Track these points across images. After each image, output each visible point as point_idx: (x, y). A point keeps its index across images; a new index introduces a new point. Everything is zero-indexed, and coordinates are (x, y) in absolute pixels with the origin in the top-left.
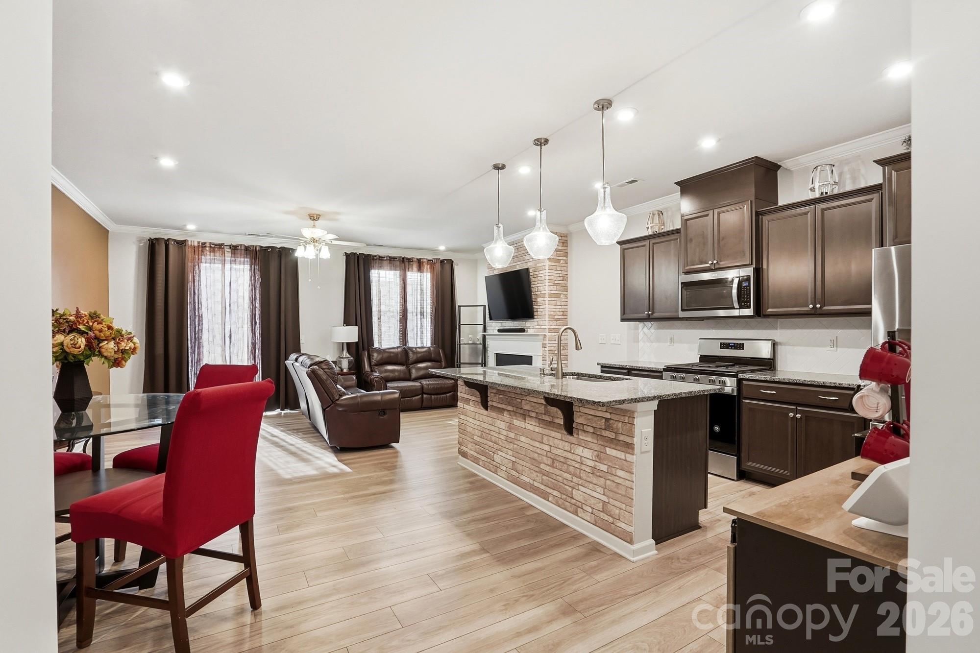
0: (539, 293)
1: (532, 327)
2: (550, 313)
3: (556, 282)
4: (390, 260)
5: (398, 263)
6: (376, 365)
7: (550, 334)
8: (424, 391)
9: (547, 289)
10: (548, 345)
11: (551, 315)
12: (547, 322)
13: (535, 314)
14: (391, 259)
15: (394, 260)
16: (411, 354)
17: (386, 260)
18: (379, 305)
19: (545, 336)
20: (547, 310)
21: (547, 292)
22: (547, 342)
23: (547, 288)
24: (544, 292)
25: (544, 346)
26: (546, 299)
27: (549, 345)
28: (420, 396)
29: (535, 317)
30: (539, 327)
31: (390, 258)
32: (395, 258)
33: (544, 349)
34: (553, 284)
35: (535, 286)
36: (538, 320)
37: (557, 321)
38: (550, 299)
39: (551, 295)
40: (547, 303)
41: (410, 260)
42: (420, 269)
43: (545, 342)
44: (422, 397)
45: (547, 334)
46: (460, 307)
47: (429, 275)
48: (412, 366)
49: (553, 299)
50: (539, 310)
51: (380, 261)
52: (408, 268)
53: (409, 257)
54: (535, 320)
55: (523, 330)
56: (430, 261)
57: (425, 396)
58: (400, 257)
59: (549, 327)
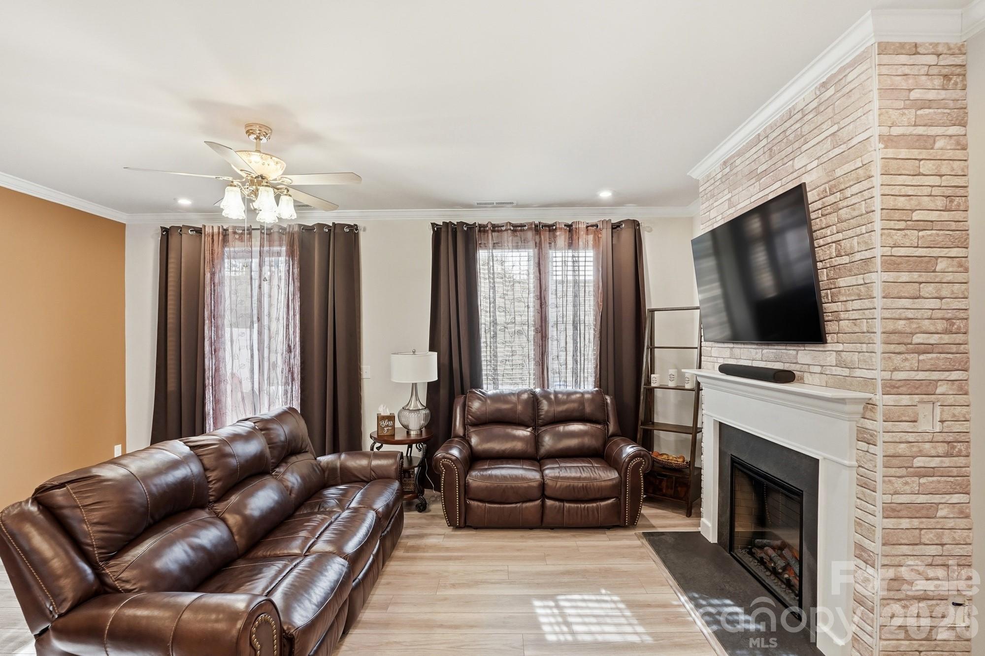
0: (846, 259)
1: (818, 369)
2: (891, 325)
3: (916, 216)
4: (514, 231)
5: (530, 235)
6: (474, 425)
7: (890, 399)
8: (547, 493)
9: (878, 244)
10: (881, 438)
11: (893, 332)
12: (879, 356)
13: (830, 327)
14: (517, 229)
15: (521, 230)
16: (545, 406)
17: (506, 230)
18: (493, 313)
19: (869, 405)
20: (877, 313)
21: (878, 252)
22: (877, 425)
23: (876, 238)
24: (868, 254)
25: (865, 437)
26: (873, 276)
27: (888, 437)
28: (538, 502)
29: (829, 338)
30: (846, 372)
31: (515, 226)
32: (522, 226)
33: (863, 445)
34: (902, 225)
35: (829, 240)
36: (840, 347)
37: (919, 353)
38: (890, 276)
39: (892, 264)
40: (877, 291)
41: (551, 228)
42: (571, 244)
43: (868, 424)
44: (543, 505)
45: (879, 398)
46: (652, 311)
47: (590, 253)
48: (543, 429)
49: (905, 277)
50: (843, 315)
51: (495, 234)
52: (550, 243)
53: (550, 222)
54: (829, 347)
55: (785, 376)
56: (592, 226)
57: (549, 502)
58: (531, 224)
59: (887, 375)
